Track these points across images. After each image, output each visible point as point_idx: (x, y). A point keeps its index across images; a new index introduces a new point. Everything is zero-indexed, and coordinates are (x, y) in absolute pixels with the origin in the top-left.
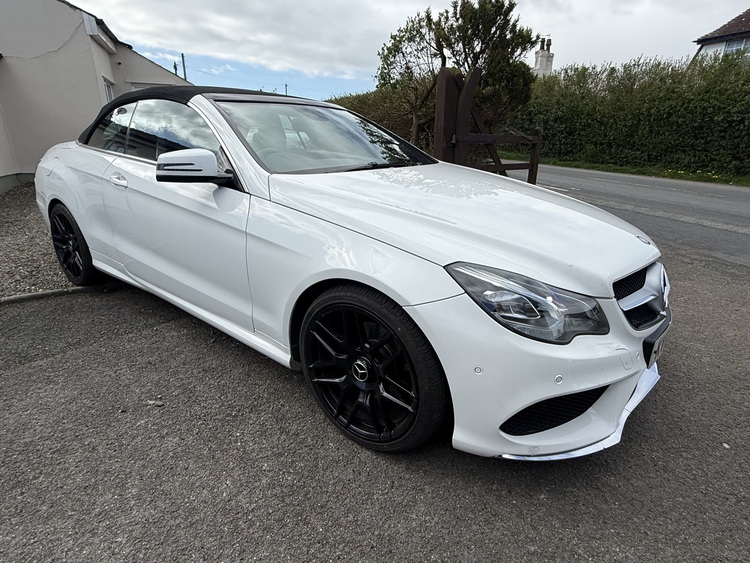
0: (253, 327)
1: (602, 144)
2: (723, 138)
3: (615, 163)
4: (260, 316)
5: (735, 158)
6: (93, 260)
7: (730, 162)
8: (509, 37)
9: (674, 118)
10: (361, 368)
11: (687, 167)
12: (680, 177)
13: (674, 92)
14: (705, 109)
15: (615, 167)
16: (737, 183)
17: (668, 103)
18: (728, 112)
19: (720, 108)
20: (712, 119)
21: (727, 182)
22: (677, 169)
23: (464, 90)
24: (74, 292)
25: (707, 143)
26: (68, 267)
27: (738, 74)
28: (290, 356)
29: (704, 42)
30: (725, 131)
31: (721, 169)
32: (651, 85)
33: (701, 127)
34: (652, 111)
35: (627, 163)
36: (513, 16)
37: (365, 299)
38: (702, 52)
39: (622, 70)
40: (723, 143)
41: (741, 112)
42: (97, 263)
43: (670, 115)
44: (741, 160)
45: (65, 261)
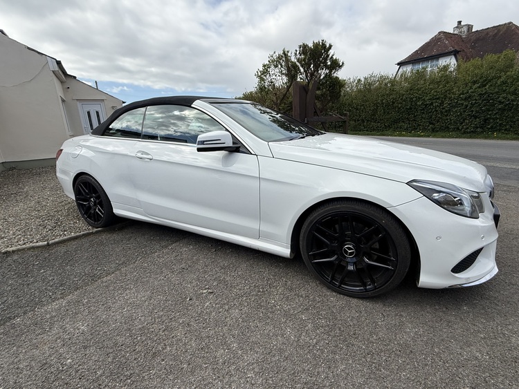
0: (259, 236)
1: (358, 120)
2: (423, 113)
3: (367, 131)
4: (265, 228)
5: (431, 123)
6: (114, 209)
7: (428, 126)
8: (329, 63)
9: (396, 105)
10: (350, 249)
11: (406, 130)
12: (404, 136)
13: (393, 91)
14: (412, 99)
15: (367, 133)
16: (434, 137)
17: (391, 97)
18: (424, 100)
19: (419, 98)
20: (416, 104)
21: (428, 136)
22: (401, 131)
23: (309, 93)
24: (97, 232)
25: (415, 116)
26: (89, 217)
27: (425, 80)
28: (290, 250)
29: (401, 64)
30: (423, 109)
31: (424, 130)
32: (380, 88)
33: (411, 108)
34: (384, 101)
35: (374, 130)
36: (331, 52)
37: (357, 207)
38: (401, 70)
39: (363, 80)
40: (424, 116)
41: (431, 99)
42: (117, 211)
43: (393, 103)
44: (434, 124)
45: (86, 213)
